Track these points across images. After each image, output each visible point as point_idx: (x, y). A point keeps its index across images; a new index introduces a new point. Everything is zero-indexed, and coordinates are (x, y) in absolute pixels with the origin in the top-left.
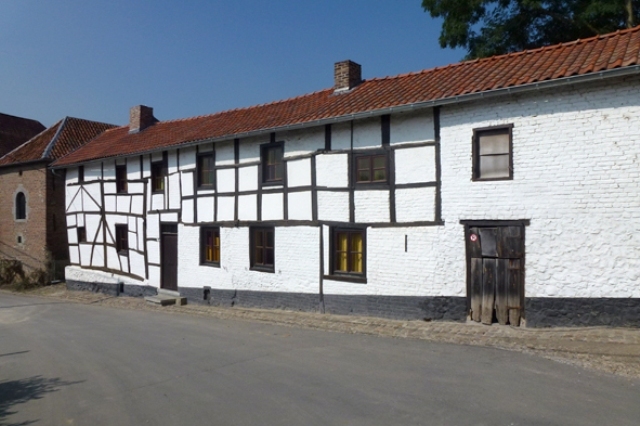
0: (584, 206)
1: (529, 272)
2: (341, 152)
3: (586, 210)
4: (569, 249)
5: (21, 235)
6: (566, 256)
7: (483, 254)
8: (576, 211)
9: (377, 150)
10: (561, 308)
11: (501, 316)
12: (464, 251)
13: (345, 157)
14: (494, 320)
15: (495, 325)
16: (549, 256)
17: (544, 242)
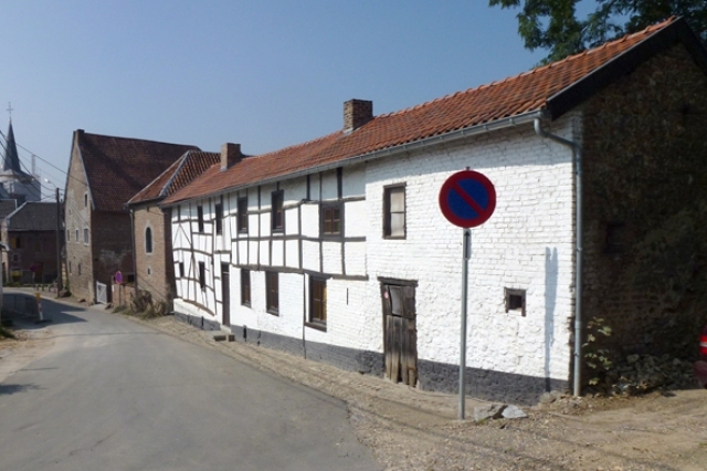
0: (449, 270)
1: (419, 334)
2: (315, 203)
3: (452, 275)
4: (442, 313)
5: (150, 267)
6: (441, 319)
7: (394, 312)
8: (445, 275)
9: (334, 202)
10: (439, 373)
11: (404, 375)
12: (381, 307)
13: (316, 207)
14: (399, 379)
15: (400, 384)
16: (430, 319)
17: (426, 304)
